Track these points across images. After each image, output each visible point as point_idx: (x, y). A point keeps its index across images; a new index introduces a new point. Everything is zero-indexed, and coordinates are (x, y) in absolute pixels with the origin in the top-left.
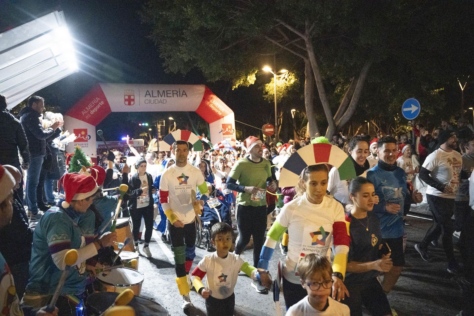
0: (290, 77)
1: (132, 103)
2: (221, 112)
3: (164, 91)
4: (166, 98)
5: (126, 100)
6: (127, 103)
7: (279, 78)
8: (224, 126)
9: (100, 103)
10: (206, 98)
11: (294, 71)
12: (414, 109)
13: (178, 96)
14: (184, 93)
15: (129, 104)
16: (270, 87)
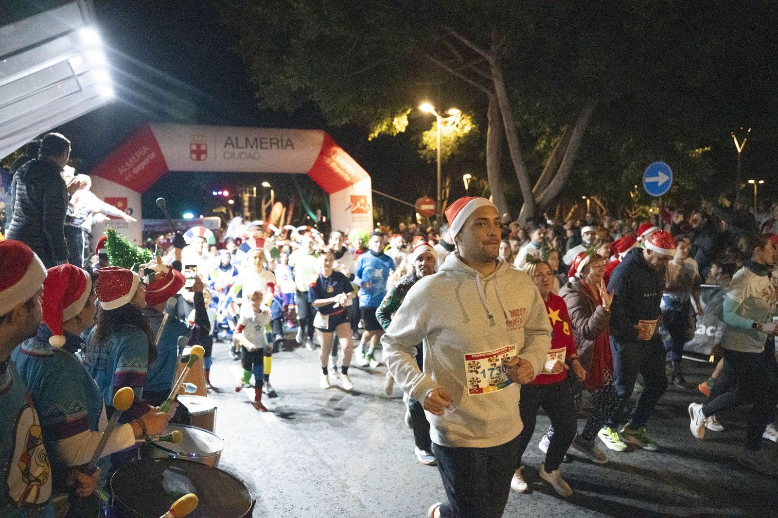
0: (464, 122)
1: (203, 156)
2: (350, 175)
3: (256, 139)
4: (259, 150)
5: (192, 152)
6: (194, 156)
7: (446, 122)
8: (354, 199)
9: (149, 156)
10: (325, 152)
11: (471, 111)
12: (662, 179)
13: (278, 148)
14: (289, 144)
15: (198, 159)
16: (430, 137)
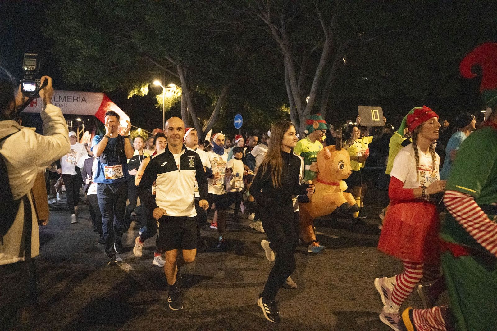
0: (178, 91)
1: (34, 105)
3: (65, 97)
4: (67, 102)
10: (103, 104)
12: (240, 121)
13: (78, 102)
14: (84, 99)
15: (32, 106)
16: (160, 98)
